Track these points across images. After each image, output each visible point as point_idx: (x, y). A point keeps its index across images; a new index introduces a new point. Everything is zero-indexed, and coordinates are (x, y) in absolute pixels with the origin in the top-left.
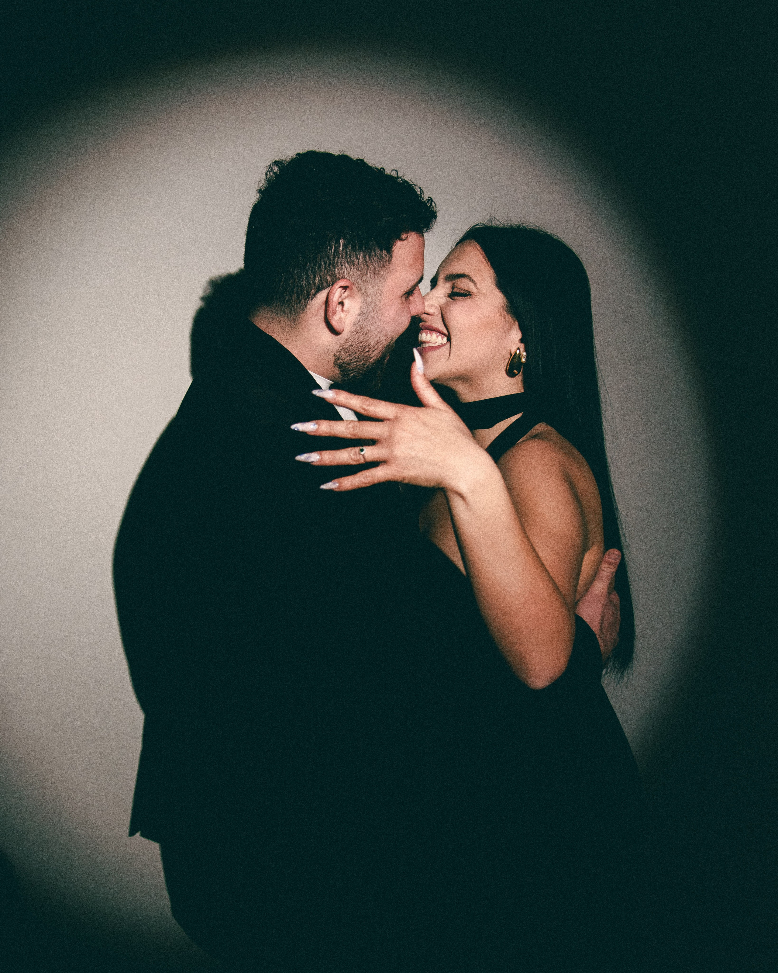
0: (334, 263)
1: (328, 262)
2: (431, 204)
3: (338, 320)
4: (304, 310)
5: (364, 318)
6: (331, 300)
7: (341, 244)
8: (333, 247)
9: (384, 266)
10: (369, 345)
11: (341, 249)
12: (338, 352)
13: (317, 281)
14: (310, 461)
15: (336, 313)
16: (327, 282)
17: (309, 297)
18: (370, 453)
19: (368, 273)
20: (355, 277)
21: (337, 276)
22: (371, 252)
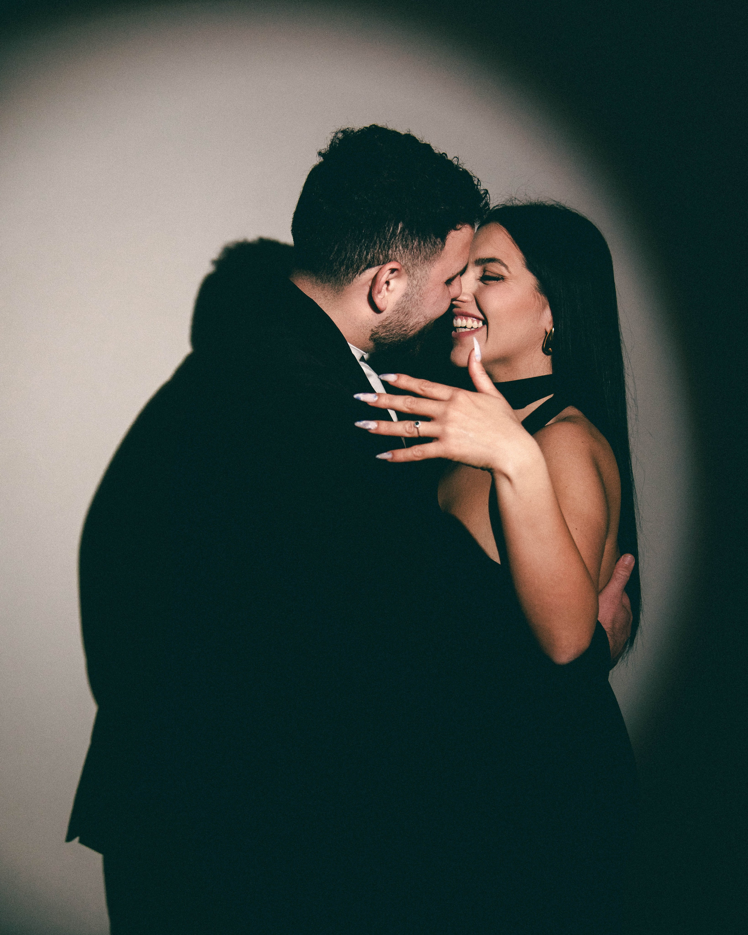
0: (389, 243)
1: (384, 242)
2: (486, 196)
3: (382, 299)
4: (350, 283)
5: (407, 299)
6: (379, 279)
7: (400, 228)
8: (392, 228)
9: (435, 253)
10: (407, 325)
11: (399, 231)
12: (376, 328)
13: (369, 257)
14: (367, 427)
15: (381, 292)
16: (378, 261)
17: (358, 271)
18: (424, 428)
19: (420, 258)
20: (406, 261)
21: (390, 257)
22: (426, 238)
